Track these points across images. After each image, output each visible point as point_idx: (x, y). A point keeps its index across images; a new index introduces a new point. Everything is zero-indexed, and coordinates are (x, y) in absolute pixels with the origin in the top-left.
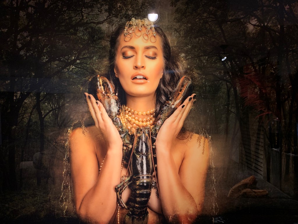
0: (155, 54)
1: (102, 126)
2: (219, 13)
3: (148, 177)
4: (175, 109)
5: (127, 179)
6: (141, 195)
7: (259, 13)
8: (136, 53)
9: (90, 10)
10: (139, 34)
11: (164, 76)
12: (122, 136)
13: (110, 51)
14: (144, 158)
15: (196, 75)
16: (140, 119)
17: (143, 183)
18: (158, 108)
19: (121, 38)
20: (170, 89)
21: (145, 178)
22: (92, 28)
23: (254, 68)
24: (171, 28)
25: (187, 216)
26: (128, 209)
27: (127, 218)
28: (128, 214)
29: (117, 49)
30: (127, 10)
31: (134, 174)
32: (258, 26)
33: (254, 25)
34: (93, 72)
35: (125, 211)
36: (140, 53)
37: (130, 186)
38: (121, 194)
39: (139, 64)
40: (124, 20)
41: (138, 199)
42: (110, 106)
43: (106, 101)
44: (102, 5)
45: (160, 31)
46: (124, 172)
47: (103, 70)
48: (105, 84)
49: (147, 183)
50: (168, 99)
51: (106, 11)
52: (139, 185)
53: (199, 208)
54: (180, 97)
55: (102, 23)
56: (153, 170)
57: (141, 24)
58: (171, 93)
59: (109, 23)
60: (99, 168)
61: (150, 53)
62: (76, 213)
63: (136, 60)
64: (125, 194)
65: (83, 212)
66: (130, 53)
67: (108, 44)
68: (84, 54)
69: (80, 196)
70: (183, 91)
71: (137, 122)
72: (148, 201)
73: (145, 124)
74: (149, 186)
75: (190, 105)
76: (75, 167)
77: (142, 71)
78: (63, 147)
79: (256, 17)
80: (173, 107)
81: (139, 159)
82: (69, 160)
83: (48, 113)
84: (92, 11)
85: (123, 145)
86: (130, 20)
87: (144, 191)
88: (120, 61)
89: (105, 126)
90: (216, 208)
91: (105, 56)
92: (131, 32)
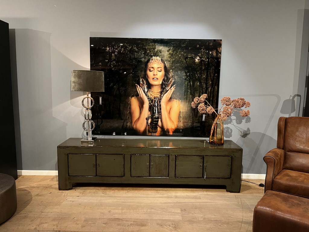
0: (161, 70)
1: (142, 96)
2: (185, 55)
3: (158, 115)
4: (168, 90)
5: (150, 115)
6: (155, 121)
7: (200, 54)
8: (154, 69)
9: (137, 53)
10: (155, 62)
11: (164, 78)
12: (149, 100)
13: (145, 69)
14: (157, 108)
15: (176, 78)
16: (155, 94)
17: (156, 117)
18: (162, 90)
19: (149, 64)
20: (167, 83)
21: (157, 115)
22: (138, 60)
23: (198, 75)
24: (167, 60)
25: (171, 129)
26: (151, 126)
27: (150, 129)
28: (151, 128)
29: (147, 68)
30: (151, 53)
31: (153, 113)
32: (199, 60)
33: (198, 59)
34: (138, 77)
35: (149, 126)
36: (156, 69)
37: (151, 118)
38: (148, 120)
39: (155, 74)
40: (150, 57)
41: (154, 123)
42: (144, 89)
43: (143, 87)
44: (142, 52)
45: (163, 61)
46: (149, 113)
47: (142, 76)
48: (143, 81)
49: (157, 117)
50: (165, 87)
51: (143, 54)
52: (155, 118)
53: (176, 126)
54: (170, 86)
55: (142, 58)
56: (160, 112)
57: (156, 59)
58: (167, 84)
59: (144, 58)
60: (140, 111)
61: (159, 69)
62: (132, 127)
63: (154, 72)
64: (150, 121)
65: (135, 126)
66: (152, 69)
67: (144, 66)
68: (135, 70)
69: (134, 121)
70: (171, 84)
71: (154, 95)
72: (158, 123)
73: (157, 96)
74: (158, 118)
75: (173, 89)
76: (132, 111)
77: (156, 76)
78: (128, 103)
79: (199, 56)
80: (167, 89)
81: (155, 108)
82: (130, 108)
83: (122, 91)
84: (138, 54)
85: (149, 103)
86: (152, 57)
87: (157, 120)
88: (148, 72)
89: (143, 96)
90: (182, 126)
91: (143, 71)
92: (152, 62)
